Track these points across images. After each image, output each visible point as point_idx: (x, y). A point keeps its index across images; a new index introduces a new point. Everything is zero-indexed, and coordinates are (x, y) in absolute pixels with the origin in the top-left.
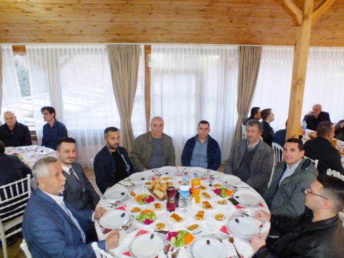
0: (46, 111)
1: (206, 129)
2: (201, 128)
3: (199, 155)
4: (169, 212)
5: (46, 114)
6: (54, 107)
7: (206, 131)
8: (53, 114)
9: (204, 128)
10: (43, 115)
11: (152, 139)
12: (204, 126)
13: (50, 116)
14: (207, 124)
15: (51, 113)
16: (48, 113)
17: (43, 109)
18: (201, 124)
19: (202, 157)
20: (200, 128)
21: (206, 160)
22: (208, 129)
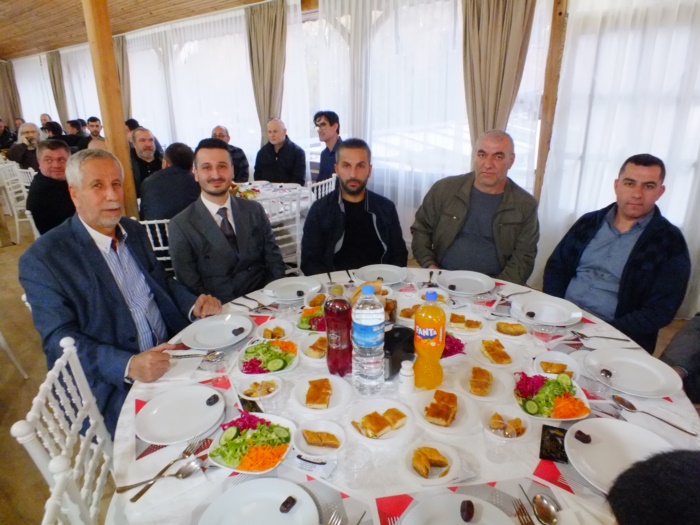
0: (323, 120)
1: (649, 185)
2: (630, 182)
3: (599, 268)
4: (328, 371)
5: (323, 124)
6: (337, 112)
7: (649, 193)
8: (336, 125)
9: (640, 181)
10: (318, 128)
11: (471, 194)
12: (643, 173)
13: (329, 130)
14: (656, 170)
15: (332, 124)
16: (328, 123)
17: (319, 116)
18: (631, 166)
19: (606, 276)
20: (625, 181)
21: (615, 288)
22: (656, 186)
